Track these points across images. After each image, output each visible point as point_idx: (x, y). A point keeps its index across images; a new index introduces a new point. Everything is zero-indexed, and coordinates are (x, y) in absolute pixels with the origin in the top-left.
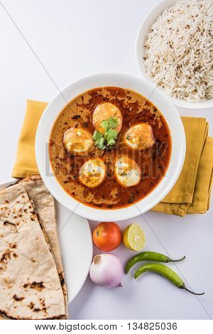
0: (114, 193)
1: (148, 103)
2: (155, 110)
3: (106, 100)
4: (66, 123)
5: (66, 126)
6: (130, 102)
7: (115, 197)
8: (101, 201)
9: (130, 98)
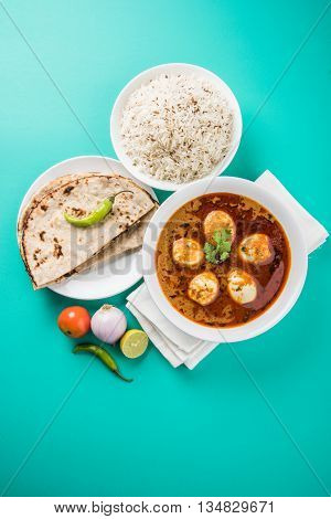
1: (263, 210)
2: (270, 216)
7: (228, 315)
8: (213, 319)
9: (244, 205)
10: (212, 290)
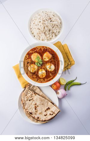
3: (32, 53)
5: (27, 67)
6: (39, 50)
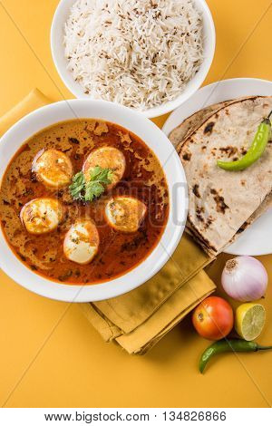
0: (50, 255)
2: (166, 194)
3: (121, 147)
4: (58, 139)
5: (57, 143)
6: (145, 167)
7: (47, 261)
8: (29, 254)
9: (148, 163)
10: (48, 223)
